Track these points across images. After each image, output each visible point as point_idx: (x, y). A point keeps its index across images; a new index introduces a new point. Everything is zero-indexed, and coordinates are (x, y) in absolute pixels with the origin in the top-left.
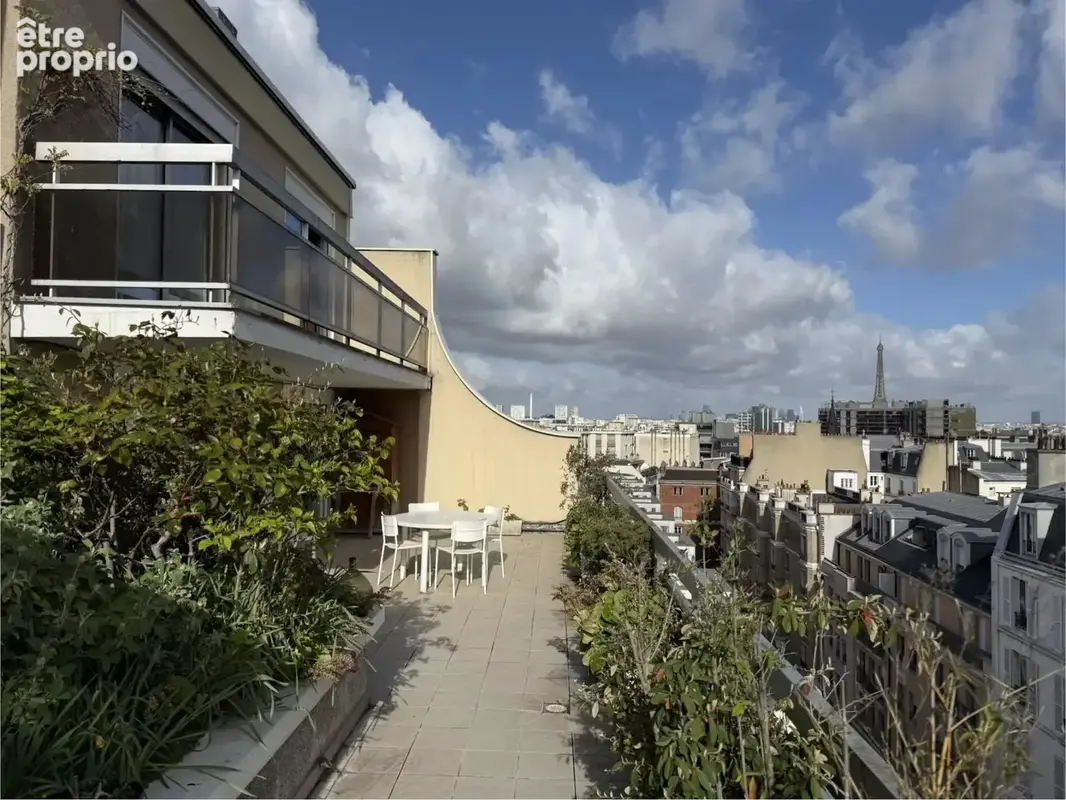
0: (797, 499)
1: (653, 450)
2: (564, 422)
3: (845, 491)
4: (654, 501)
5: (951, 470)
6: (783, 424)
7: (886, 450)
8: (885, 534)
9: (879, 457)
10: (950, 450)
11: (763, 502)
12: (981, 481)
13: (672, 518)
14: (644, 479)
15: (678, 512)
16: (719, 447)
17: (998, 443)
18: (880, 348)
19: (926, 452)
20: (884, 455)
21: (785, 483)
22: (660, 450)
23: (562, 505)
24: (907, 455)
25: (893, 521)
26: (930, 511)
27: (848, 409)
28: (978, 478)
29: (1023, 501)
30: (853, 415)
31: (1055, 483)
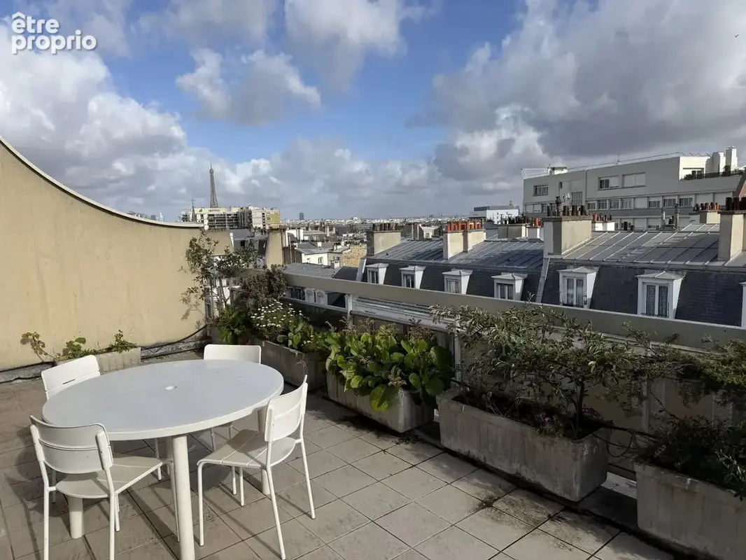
5: (284, 249)
7: (243, 239)
9: (239, 244)
10: (284, 236)
12: (303, 255)
17: (302, 231)
18: (211, 172)
19: (270, 239)
20: (243, 243)
23: (186, 316)
24: (258, 242)
27: (202, 213)
28: (300, 253)
29: (367, 264)
30: (206, 216)
31: (382, 250)
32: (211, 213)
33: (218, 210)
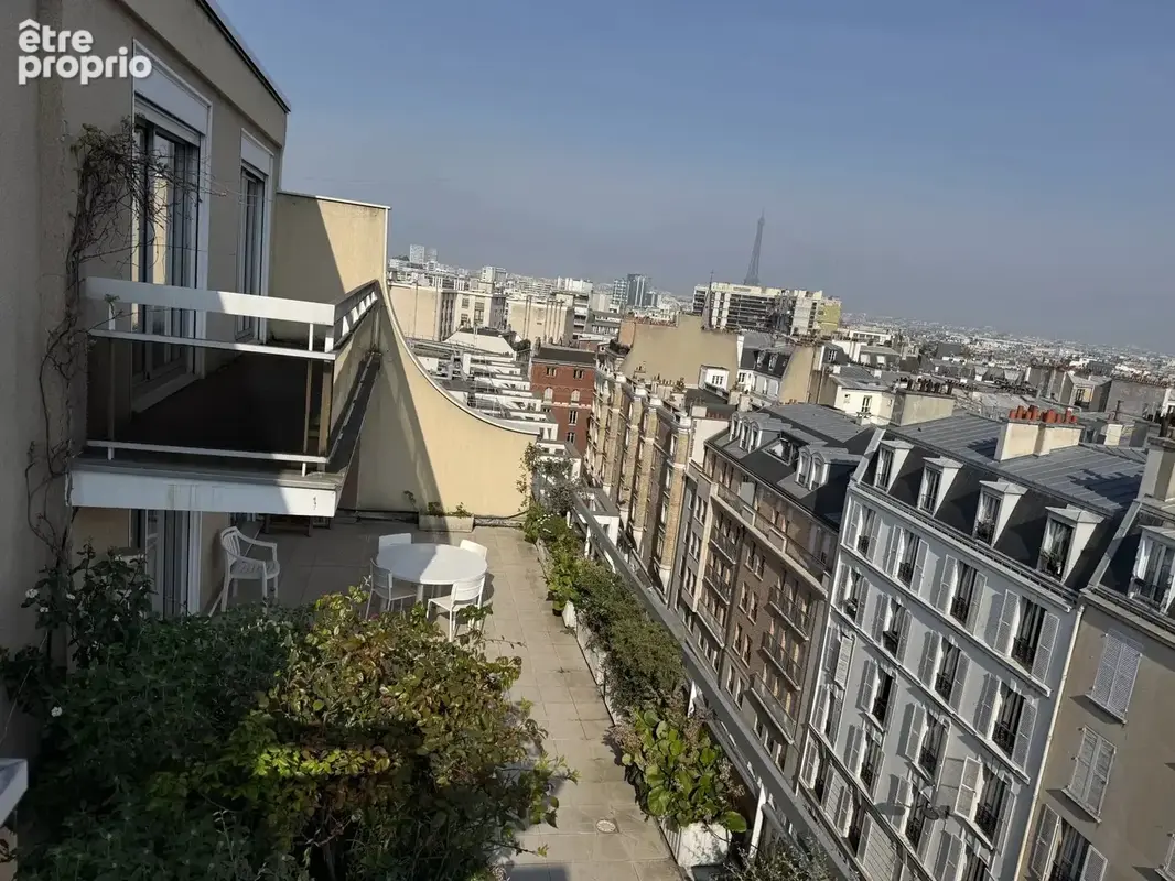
0: (672, 398)
1: (527, 320)
2: (421, 267)
3: (715, 389)
4: (526, 380)
5: (815, 373)
6: (656, 296)
7: (757, 347)
8: (752, 443)
9: (750, 354)
10: (817, 354)
11: (638, 396)
12: (840, 388)
13: (542, 397)
14: (515, 354)
15: (549, 393)
16: (593, 321)
17: (858, 346)
19: (794, 355)
20: (756, 354)
21: (661, 379)
22: (534, 320)
24: (776, 356)
25: (761, 432)
26: (795, 425)
27: (723, 291)
28: (837, 384)
29: (885, 438)
30: (728, 297)
31: (915, 422)
32: (737, 292)
33: (749, 290)
